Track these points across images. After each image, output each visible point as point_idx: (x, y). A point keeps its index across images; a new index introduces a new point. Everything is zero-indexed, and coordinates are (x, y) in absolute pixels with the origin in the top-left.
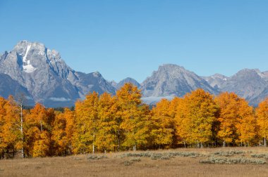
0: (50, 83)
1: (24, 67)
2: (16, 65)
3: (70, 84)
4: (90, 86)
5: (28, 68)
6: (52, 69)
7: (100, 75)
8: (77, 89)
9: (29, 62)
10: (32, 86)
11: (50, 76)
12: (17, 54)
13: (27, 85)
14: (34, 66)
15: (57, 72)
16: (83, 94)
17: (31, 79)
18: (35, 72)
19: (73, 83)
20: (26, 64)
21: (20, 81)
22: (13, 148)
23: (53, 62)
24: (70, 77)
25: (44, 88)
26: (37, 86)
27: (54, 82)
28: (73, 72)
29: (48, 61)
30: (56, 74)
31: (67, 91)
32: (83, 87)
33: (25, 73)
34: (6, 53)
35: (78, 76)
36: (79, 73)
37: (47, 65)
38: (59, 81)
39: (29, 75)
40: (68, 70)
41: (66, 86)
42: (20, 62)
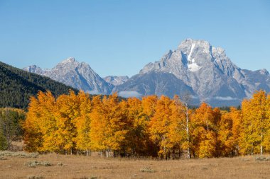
0: (215, 81)
1: (189, 66)
2: (180, 64)
3: (236, 82)
4: (257, 84)
5: (193, 67)
6: (218, 67)
7: (267, 73)
8: (243, 88)
9: (193, 60)
10: (197, 85)
11: (215, 74)
12: (182, 53)
13: (192, 84)
14: (199, 65)
15: (222, 70)
16: (249, 93)
17: (196, 78)
18: (200, 71)
19: (239, 82)
20: (190, 63)
21: (185, 80)
22: (179, 148)
23: (218, 60)
24: (236, 75)
25: (209, 87)
26: (202, 85)
27: (219, 80)
28: (239, 70)
29: (213, 59)
30: (222, 72)
31: (233, 89)
32: (249, 86)
33: (190, 72)
34: (171, 52)
35: (244, 74)
36: (245, 71)
37: (212, 64)
38: (224, 79)
39: (194, 74)
40: (234, 69)
41: (232, 85)
42: (185, 61)
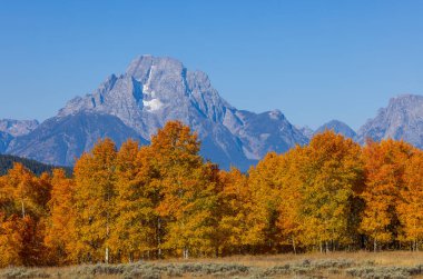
1: (146, 103)
2: (131, 99)
3: (228, 132)
4: (265, 136)
5: (153, 105)
6: (196, 105)
7: (282, 117)
8: (240, 142)
9: (153, 93)
11: (191, 118)
12: (133, 80)
14: (163, 101)
15: (203, 111)
16: (251, 151)
18: (165, 112)
19: (233, 132)
20: (149, 98)
21: (138, 129)
23: (196, 94)
24: (228, 121)
28: (234, 111)
29: (188, 91)
30: (202, 114)
31: (222, 146)
32: (251, 139)
33: (147, 114)
34: (114, 78)
35: (241, 118)
36: (243, 112)
37: (186, 99)
38: (208, 127)
39: (155, 118)
40: (224, 109)
41: (221, 137)
42: (138, 95)
